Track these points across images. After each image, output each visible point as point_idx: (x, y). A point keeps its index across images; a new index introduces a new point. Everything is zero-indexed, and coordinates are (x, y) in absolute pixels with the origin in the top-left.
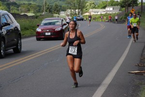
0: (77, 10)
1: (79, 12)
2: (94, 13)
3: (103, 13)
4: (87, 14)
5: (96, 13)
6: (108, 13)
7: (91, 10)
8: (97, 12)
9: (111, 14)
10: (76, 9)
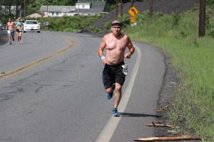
0: (13, 7)
1: (18, 11)
2: (51, 15)
3: (69, 15)
4: (36, 15)
5: (55, 15)
6: (80, 14)
7: (43, 7)
8: (57, 13)
9: (86, 17)
10: (11, 5)
